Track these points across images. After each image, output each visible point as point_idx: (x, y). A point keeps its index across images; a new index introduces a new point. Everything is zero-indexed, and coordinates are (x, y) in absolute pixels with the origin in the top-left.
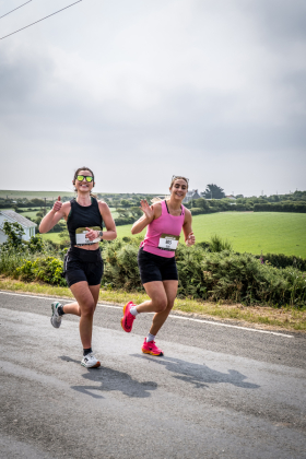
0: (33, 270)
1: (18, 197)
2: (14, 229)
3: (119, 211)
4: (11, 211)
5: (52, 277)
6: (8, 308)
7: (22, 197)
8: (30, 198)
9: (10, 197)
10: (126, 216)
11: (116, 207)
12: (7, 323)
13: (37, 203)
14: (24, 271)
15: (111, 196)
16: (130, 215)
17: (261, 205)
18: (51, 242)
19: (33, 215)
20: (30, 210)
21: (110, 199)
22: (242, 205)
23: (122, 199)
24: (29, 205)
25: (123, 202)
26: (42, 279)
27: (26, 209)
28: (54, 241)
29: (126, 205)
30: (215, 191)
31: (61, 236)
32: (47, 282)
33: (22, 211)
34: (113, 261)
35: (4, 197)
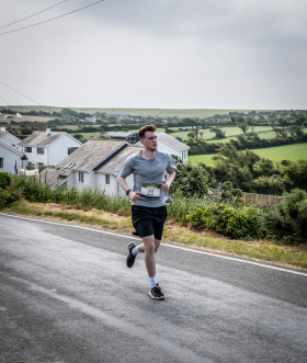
0: (203, 218)
1: (168, 116)
3: (276, 130)
5: (225, 227)
6: (188, 271)
7: (172, 116)
8: (181, 117)
9: (161, 116)
10: (284, 136)
11: (273, 125)
13: (188, 122)
14: (193, 219)
15: (267, 113)
16: (289, 135)
18: (204, 166)
19: (184, 136)
20: (181, 130)
21: (266, 117)
23: (279, 117)
24: (180, 125)
25: (280, 120)
26: (214, 229)
27: (177, 129)
28: (208, 165)
29: (283, 123)
31: (215, 159)
32: (219, 232)
33: (173, 132)
34: (294, 213)
35: (153, 115)
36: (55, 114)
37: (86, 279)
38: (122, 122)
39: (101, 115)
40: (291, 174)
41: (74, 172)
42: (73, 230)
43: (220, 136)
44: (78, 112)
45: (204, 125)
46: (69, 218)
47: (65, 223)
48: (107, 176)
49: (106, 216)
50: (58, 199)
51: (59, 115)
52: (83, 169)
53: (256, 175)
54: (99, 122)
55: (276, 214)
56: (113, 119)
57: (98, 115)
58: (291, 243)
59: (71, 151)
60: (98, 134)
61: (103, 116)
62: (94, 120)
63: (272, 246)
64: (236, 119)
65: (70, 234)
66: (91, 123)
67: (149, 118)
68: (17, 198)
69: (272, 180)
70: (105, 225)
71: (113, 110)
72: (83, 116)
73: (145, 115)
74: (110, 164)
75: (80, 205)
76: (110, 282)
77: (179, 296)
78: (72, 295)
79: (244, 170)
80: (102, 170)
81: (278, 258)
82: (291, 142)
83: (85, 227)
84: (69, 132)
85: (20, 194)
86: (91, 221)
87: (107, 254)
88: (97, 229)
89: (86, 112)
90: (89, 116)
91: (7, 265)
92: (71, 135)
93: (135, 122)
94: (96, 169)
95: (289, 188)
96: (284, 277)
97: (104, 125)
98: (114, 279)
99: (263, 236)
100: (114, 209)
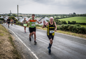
4: (46, 17)
8: (49, 15)
17: (81, 15)
21: (60, 15)
22: (78, 15)
29: (62, 16)
30: (74, 14)
34: (63, 27)
39: (39, 15)
40: (63, 22)
43: (54, 17)
45: (52, 16)
49: (39, 28)
53: (58, 22)
55: (61, 27)
58: (63, 31)
63: (60, 31)
64: (56, 15)
67: (45, 15)
69: (60, 23)
70: (39, 29)
79: (57, 22)
81: (61, 32)
82: (63, 18)
90: (37, 15)
93: (43, 16)
95: (62, 24)
96: (61, 35)
99: (59, 30)
100: (40, 27)
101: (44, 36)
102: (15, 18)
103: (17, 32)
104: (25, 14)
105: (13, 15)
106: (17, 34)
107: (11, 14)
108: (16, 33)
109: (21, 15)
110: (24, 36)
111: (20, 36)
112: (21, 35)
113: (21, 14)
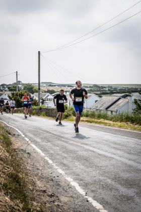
2: (139, 102)
4: (137, 94)
6: (138, 139)
9: (137, 87)
12: (138, 146)
35: (134, 87)
36: (90, 87)
37: (94, 140)
38: (120, 90)
39: (110, 87)
41: (97, 110)
42: (92, 126)
44: (100, 86)
46: (91, 122)
47: (89, 124)
48: (112, 112)
49: (106, 121)
50: (87, 116)
51: (92, 87)
52: (101, 109)
54: (109, 90)
56: (115, 89)
57: (109, 87)
59: (96, 101)
60: (109, 95)
61: (111, 87)
62: (107, 89)
65: (90, 127)
66: (106, 91)
67: (132, 88)
68: (70, 115)
70: (106, 124)
71: (115, 85)
72: (102, 87)
73: (130, 87)
74: (113, 106)
75: (96, 118)
76: (104, 141)
77: (133, 146)
78: (87, 145)
80: (109, 109)
83: (97, 125)
84: (97, 94)
85: (71, 114)
86: (100, 123)
87: (105, 133)
88: (102, 126)
89: (104, 86)
90: (105, 87)
91: (62, 135)
92: (97, 96)
93: (126, 90)
94: (107, 108)
97: (112, 91)
98: (105, 140)
100: (111, 120)
101: (116, 144)
102: (32, 95)
103: (30, 131)
104: (64, 86)
105: (24, 89)
106: (31, 136)
107: (20, 86)
108: (28, 134)
109: (51, 88)
110: (50, 142)
111: (38, 140)
112: (42, 139)
113: (51, 85)
